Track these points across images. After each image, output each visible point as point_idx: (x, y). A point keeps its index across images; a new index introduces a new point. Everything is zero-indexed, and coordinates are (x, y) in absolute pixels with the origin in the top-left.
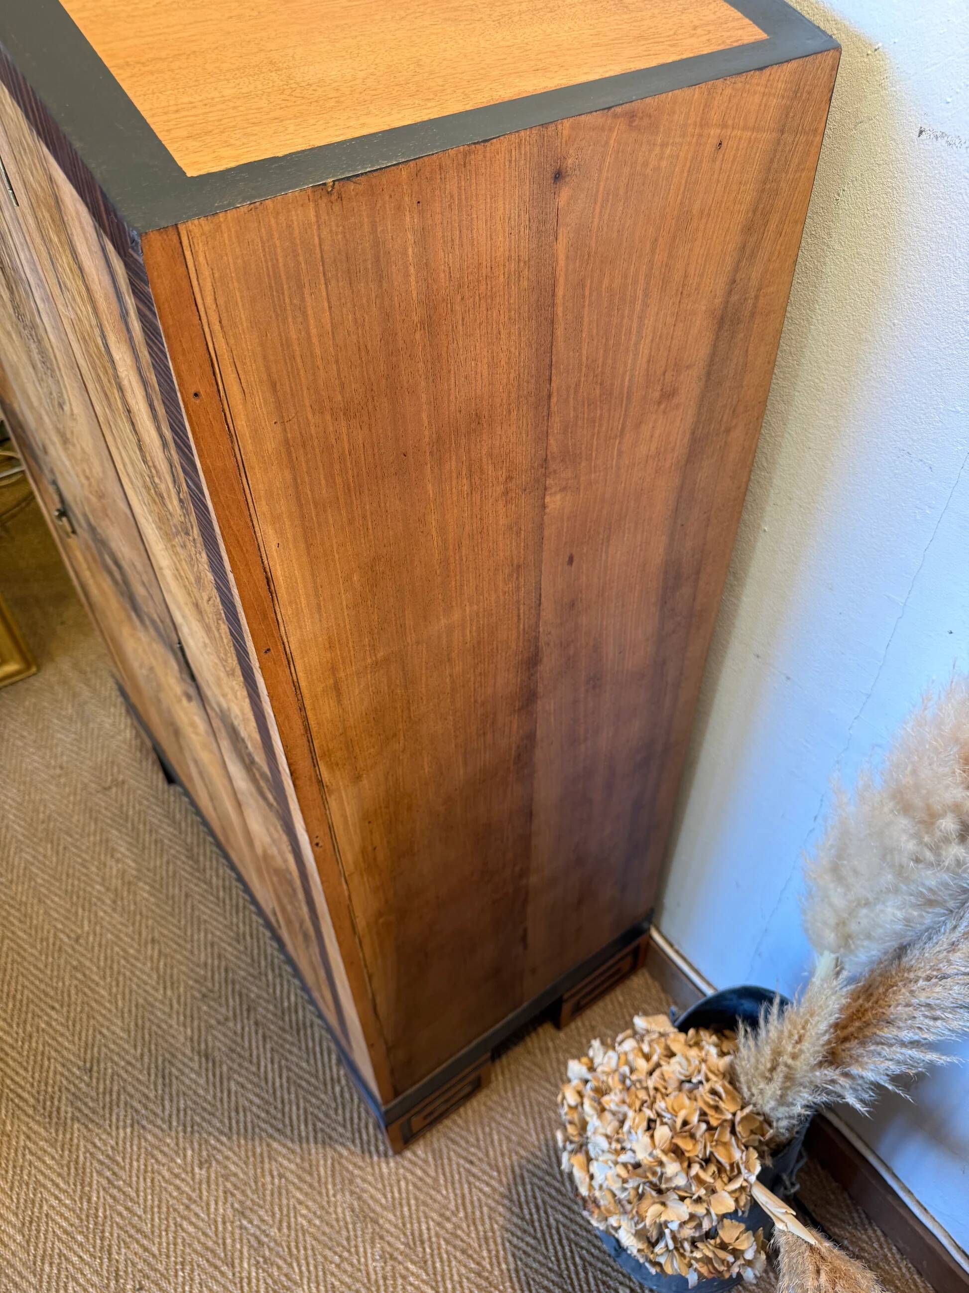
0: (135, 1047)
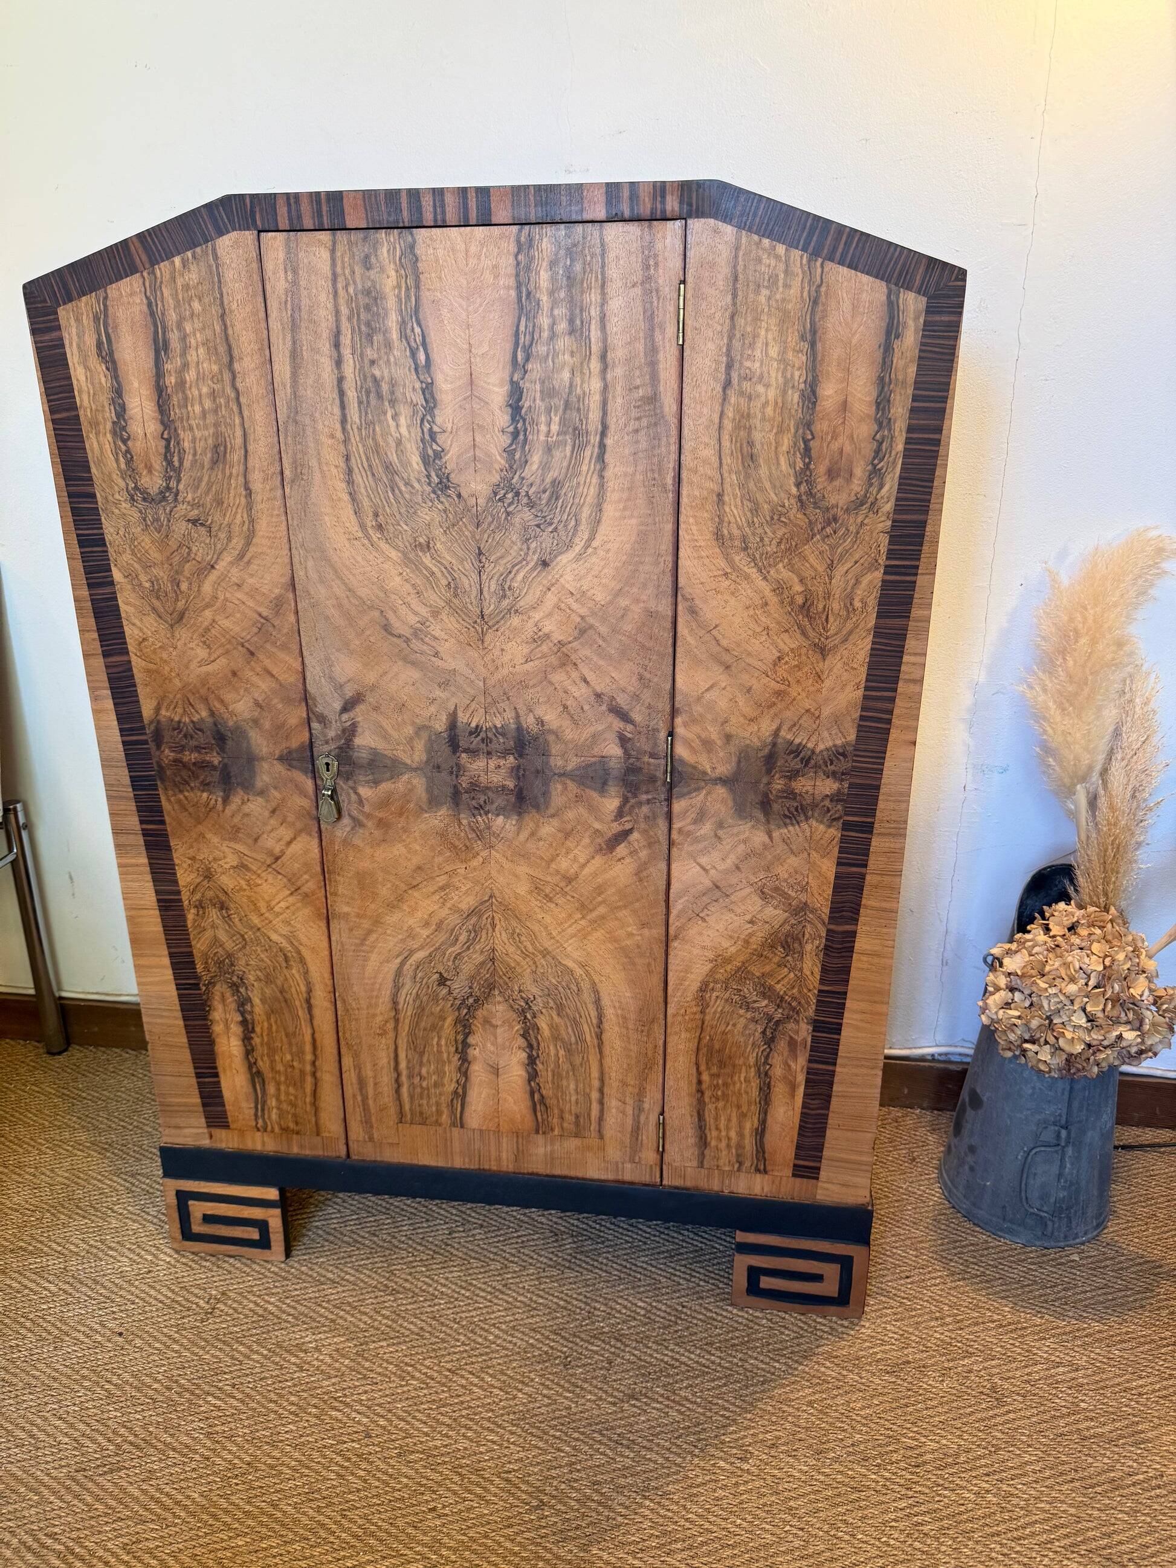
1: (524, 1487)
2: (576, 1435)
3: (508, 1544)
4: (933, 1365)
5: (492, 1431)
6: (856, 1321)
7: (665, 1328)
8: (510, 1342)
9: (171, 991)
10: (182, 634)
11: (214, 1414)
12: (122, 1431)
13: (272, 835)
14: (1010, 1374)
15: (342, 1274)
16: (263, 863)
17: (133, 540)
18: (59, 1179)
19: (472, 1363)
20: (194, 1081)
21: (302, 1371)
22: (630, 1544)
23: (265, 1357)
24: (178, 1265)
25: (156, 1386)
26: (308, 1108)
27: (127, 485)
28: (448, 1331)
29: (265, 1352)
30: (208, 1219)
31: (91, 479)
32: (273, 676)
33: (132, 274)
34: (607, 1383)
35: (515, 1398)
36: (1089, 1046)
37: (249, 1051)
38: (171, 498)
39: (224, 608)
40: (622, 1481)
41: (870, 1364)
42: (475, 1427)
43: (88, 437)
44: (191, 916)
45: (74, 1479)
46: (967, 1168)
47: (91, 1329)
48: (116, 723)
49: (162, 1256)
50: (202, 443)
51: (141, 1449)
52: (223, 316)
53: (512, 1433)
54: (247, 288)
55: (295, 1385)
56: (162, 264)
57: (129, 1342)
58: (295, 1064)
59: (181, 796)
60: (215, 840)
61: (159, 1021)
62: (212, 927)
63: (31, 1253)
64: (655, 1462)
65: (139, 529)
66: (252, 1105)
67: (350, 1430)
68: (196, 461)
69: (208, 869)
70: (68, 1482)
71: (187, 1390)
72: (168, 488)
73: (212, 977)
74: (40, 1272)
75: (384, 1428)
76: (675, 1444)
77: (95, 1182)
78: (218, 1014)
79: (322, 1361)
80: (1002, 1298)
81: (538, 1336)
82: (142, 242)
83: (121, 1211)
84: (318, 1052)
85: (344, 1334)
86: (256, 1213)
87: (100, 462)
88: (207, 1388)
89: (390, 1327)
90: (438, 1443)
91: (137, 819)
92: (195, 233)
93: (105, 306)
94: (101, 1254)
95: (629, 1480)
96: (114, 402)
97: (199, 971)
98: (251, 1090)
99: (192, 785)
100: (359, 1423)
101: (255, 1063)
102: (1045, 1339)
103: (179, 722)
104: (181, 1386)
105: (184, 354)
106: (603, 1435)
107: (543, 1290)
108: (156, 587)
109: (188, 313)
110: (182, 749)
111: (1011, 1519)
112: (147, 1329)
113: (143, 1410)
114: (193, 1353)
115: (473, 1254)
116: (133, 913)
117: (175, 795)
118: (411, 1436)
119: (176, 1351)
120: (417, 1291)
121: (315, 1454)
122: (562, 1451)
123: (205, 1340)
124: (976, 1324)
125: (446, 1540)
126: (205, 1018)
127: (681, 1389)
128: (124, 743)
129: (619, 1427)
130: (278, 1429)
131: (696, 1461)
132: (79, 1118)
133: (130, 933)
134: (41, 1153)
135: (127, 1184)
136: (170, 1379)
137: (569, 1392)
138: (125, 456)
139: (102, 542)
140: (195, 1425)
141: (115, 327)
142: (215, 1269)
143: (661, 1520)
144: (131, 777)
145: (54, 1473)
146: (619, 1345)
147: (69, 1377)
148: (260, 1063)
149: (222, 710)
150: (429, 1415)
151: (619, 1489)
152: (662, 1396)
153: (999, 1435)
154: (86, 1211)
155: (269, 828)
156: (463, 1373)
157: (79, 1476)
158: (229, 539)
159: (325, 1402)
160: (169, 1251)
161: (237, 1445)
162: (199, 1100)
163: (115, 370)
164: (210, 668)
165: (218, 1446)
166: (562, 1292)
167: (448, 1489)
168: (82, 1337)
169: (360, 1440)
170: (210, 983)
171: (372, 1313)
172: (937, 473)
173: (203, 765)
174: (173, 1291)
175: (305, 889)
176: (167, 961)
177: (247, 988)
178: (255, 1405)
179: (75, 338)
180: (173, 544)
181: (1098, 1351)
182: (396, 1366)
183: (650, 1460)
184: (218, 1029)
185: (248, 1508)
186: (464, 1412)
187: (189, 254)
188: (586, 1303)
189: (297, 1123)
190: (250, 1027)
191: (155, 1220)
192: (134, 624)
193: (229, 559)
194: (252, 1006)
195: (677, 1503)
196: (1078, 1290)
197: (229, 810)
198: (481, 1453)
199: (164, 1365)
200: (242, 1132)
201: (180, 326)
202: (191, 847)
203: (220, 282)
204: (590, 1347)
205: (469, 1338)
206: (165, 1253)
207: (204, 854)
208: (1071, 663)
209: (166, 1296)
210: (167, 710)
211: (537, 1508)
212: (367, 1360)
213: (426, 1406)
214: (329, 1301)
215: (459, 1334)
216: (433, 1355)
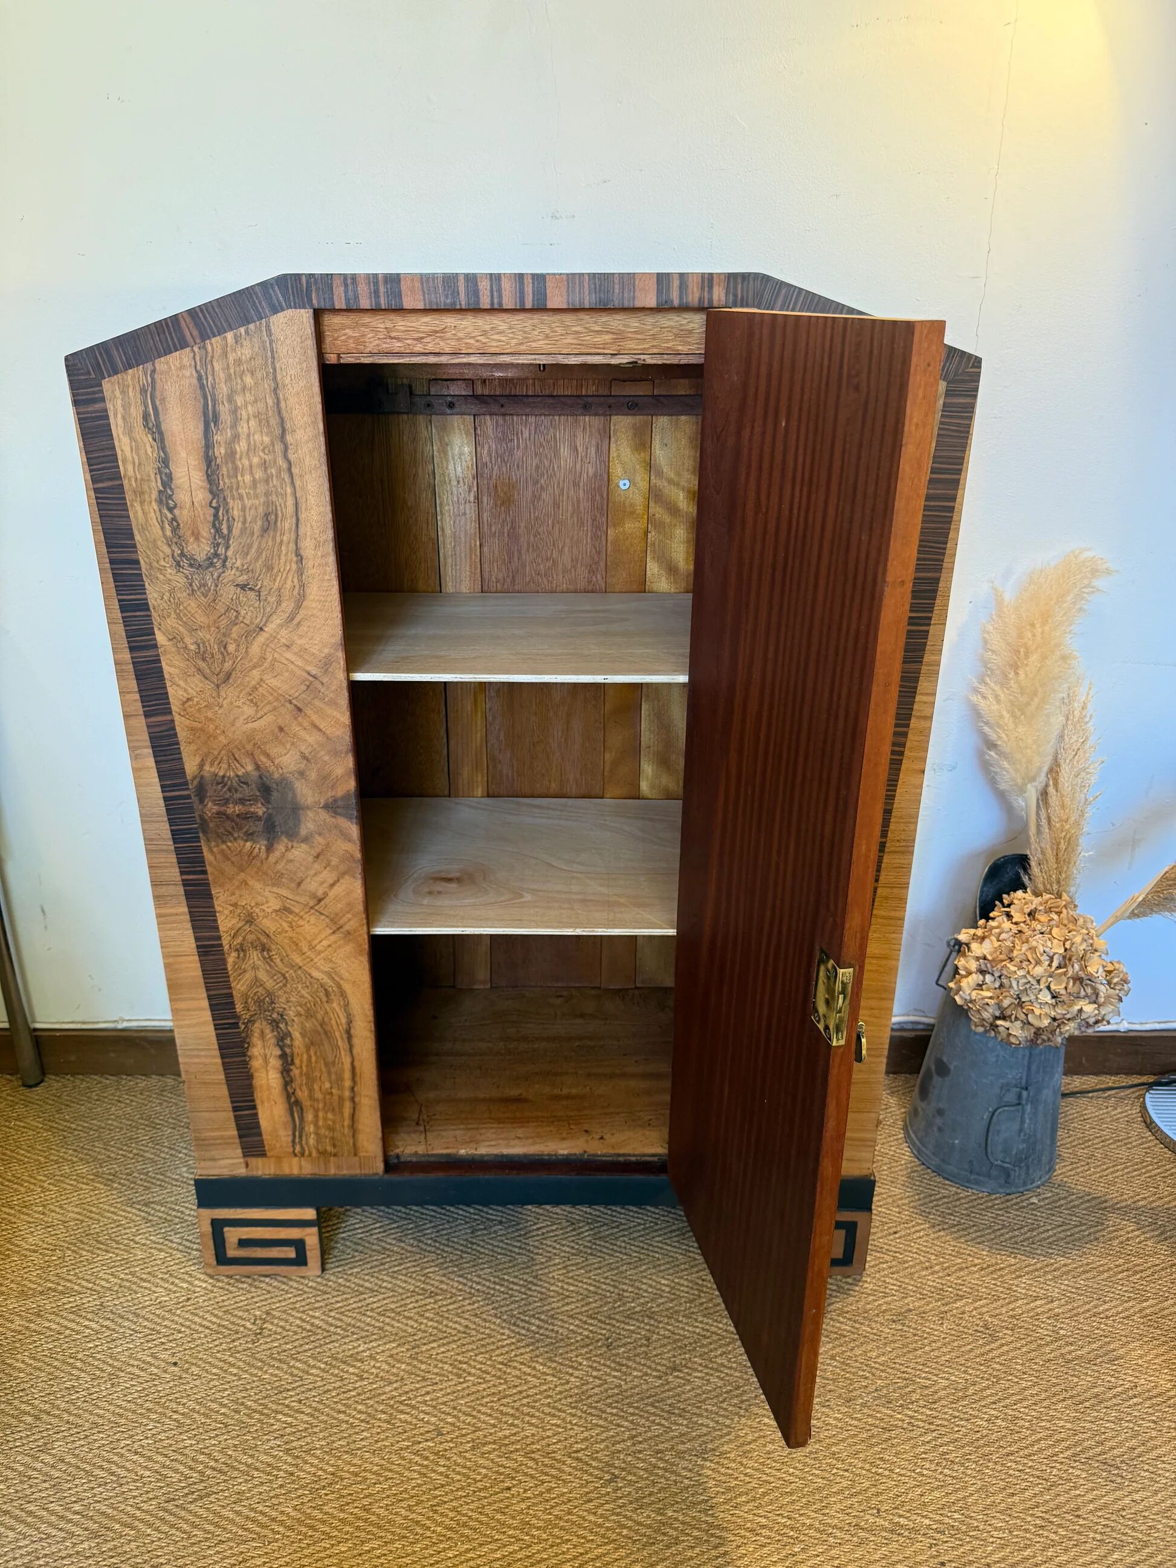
1: (594, 1464)
2: (631, 1410)
3: (592, 1518)
4: (931, 1310)
5: (554, 1416)
6: (858, 1277)
7: (691, 1301)
8: (552, 1330)
9: (210, 1031)
10: (229, 693)
11: (288, 1430)
12: (201, 1458)
13: (315, 879)
14: (997, 1311)
15: (380, 1283)
16: (306, 905)
17: (178, 605)
18: (71, 1215)
19: (522, 1354)
20: (231, 1114)
21: (363, 1379)
22: (700, 1503)
23: (323, 1370)
24: (215, 1290)
25: (223, 1410)
26: (346, 1131)
27: (173, 551)
28: (492, 1327)
29: (323, 1366)
30: (243, 1243)
31: (134, 546)
32: (320, 730)
33: (182, 348)
34: (649, 1359)
35: (568, 1382)
36: (1054, 1019)
37: (287, 1080)
38: (218, 565)
39: (272, 667)
40: (681, 1447)
41: (877, 1315)
42: (537, 1414)
43: (132, 505)
44: (231, 960)
45: (166, 1510)
46: (935, 1129)
47: (144, 1362)
48: (157, 780)
49: (196, 1282)
50: (253, 512)
51: (225, 1474)
52: (275, 390)
53: (574, 1416)
54: (300, 363)
55: (359, 1394)
56: (213, 340)
57: (186, 1371)
58: (334, 1091)
59: (224, 847)
60: (258, 886)
61: (197, 1060)
62: (253, 968)
63: (62, 1293)
64: (707, 1426)
65: (185, 594)
66: (290, 1133)
67: (422, 1430)
68: (246, 529)
69: (250, 914)
70: (161, 1514)
71: (255, 1411)
72: (216, 555)
73: (252, 1016)
74: (77, 1311)
75: (453, 1424)
76: (721, 1408)
77: (110, 1215)
78: (257, 1050)
79: (379, 1368)
80: (979, 1243)
81: (577, 1322)
82: (193, 318)
83: (143, 1241)
84: (357, 1079)
85: (394, 1340)
86: (294, 1233)
87: (143, 529)
88: (274, 1407)
89: (436, 1328)
90: (507, 1433)
91: (177, 870)
92: (249, 312)
93: (153, 379)
94: (134, 1287)
95: (688, 1445)
96: (160, 473)
97: (238, 1010)
98: (289, 1119)
99: (236, 835)
100: (428, 1422)
101: (293, 1093)
102: (1021, 1276)
103: (224, 777)
104: (247, 1408)
105: (234, 426)
106: (656, 1407)
107: (572, 1278)
108: (202, 649)
109: (239, 387)
110: (226, 802)
111: (1020, 1439)
112: (200, 1356)
113: (217, 1435)
114: (251, 1375)
115: (499, 1250)
116: (171, 960)
117: (217, 846)
118: (479, 1429)
119: (235, 1375)
120: (454, 1291)
121: (394, 1458)
122: (622, 1426)
123: (261, 1360)
124: (961, 1269)
125: (534, 1521)
126: (244, 1055)
127: (716, 1357)
128: (165, 799)
129: (669, 1398)
130: (353, 1437)
131: (743, 1420)
132: (75, 1151)
133: (168, 980)
134: (44, 1190)
135: (142, 1214)
136: (236, 1402)
137: (617, 1371)
138: (170, 524)
139: (144, 606)
140: (272, 1443)
141: (163, 400)
142: (253, 1289)
143: (723, 1478)
144: (172, 831)
145: (145, 1507)
146: (652, 1322)
147: (134, 1412)
148: (299, 1093)
149: (268, 763)
150: (492, 1408)
151: (680, 1455)
152: (701, 1365)
153: (997, 1367)
154: (107, 1245)
155: (312, 872)
156: (515, 1364)
157: (170, 1506)
158: (279, 603)
159: (392, 1407)
160: (202, 1277)
161: (317, 1457)
162: (236, 1133)
163: (162, 440)
164: (256, 725)
165: (299, 1461)
166: (589, 1278)
167: (526, 1474)
168: (137, 1372)
169: (433, 1439)
170: (249, 1021)
171: (416, 1317)
172: (950, 536)
173: (246, 817)
174: (216, 1316)
175: (346, 928)
176: (205, 1003)
177: (286, 1024)
178: (326, 1418)
179: (120, 409)
180: (221, 607)
181: (1066, 1282)
182: (451, 1365)
183: (702, 1425)
184: (256, 1064)
185: (342, 1515)
186: (525, 1401)
187: (242, 330)
188: (615, 1287)
189: (334, 1146)
190: (289, 1059)
191: (181, 1248)
192: (178, 685)
193: (279, 621)
194: (292, 1039)
195: (734, 1461)
196: (1041, 1230)
197: (272, 858)
198: (548, 1437)
199: (226, 1390)
200: (279, 1159)
201: (230, 399)
202: (233, 894)
203: (273, 357)
204: (627, 1327)
205: (513, 1331)
206: (199, 1279)
207: (246, 900)
208: (1022, 676)
209: (210, 1321)
210: (212, 764)
211: (610, 1481)
212: (422, 1362)
213: (487, 1400)
214: (372, 1310)
215: (503, 1328)
216: (483, 1350)
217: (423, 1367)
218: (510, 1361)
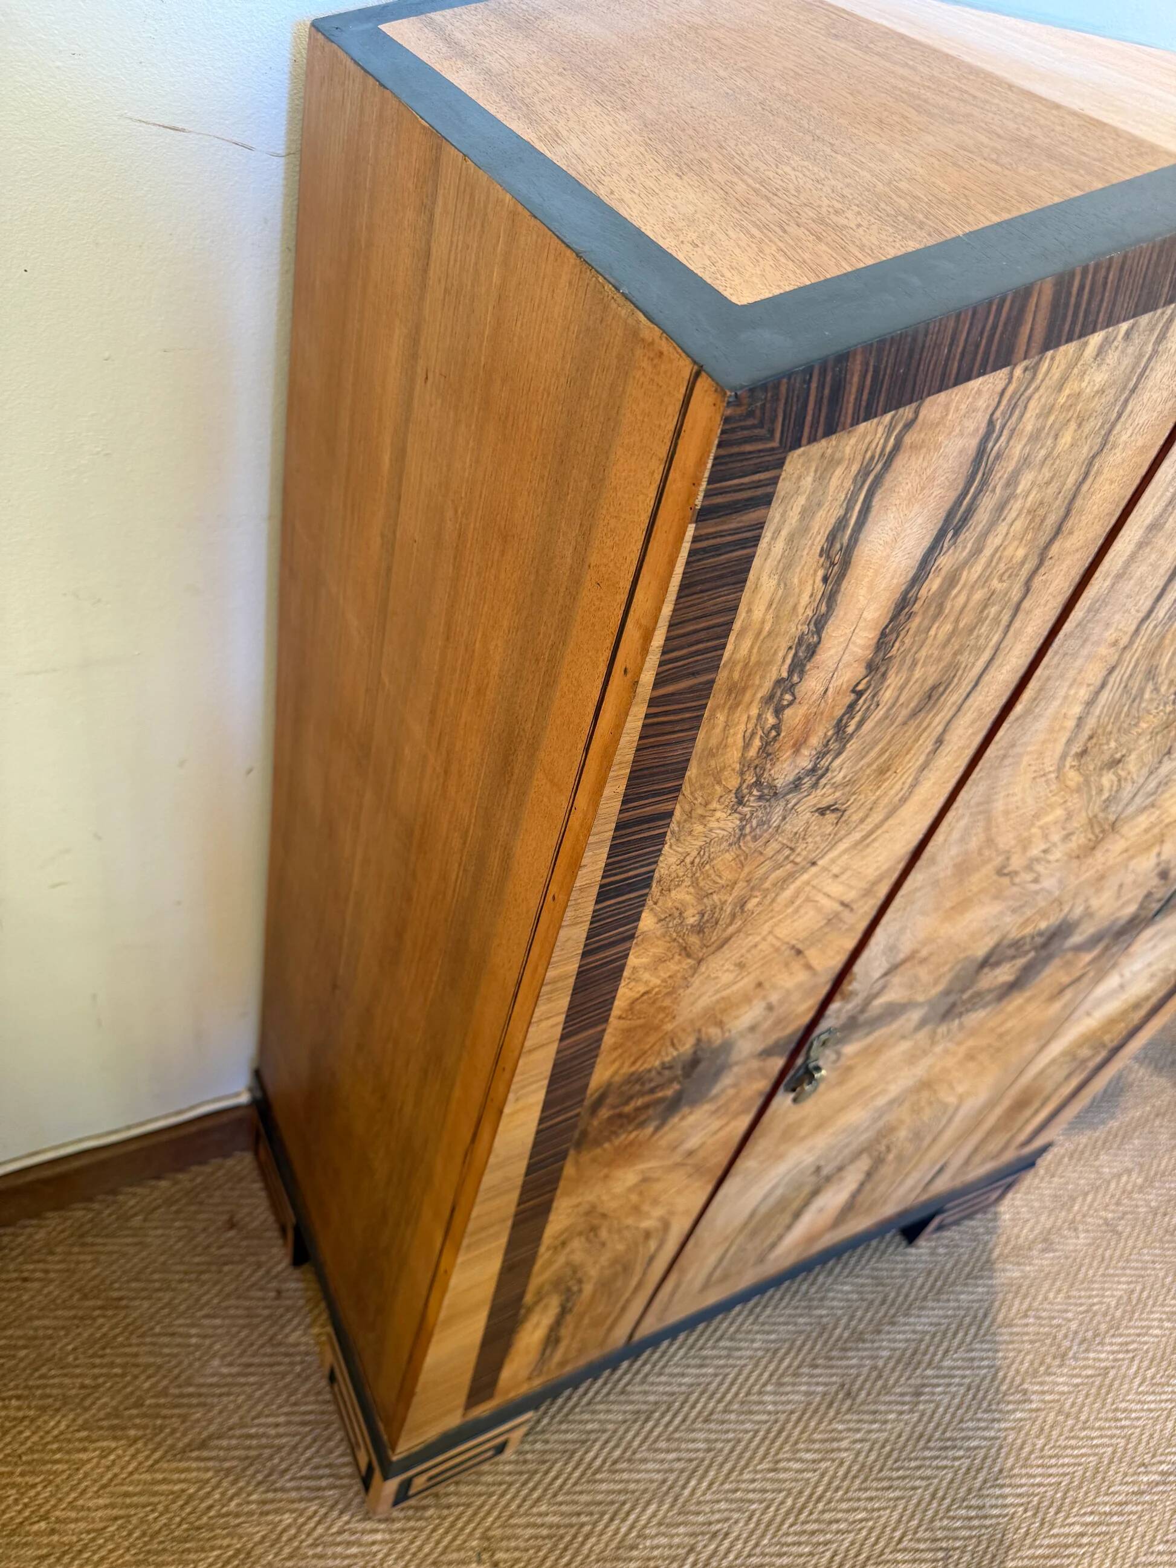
0: (914, 1488)
1: (922, 1546)
2: (913, 1464)
5: (855, 1510)
8: (789, 1402)
13: (700, 1134)
15: (581, 1427)
16: (670, 1166)
18: (99, 1514)
19: (781, 1448)
24: (396, 1537)
26: (601, 1334)
27: (743, 782)
28: (731, 1427)
30: (433, 1477)
31: (678, 789)
33: (994, 370)
34: (891, 1393)
35: (842, 1461)
37: (554, 1329)
38: (807, 785)
39: (797, 910)
42: (840, 1516)
50: (916, 686)
52: (1093, 459)
53: (871, 1499)
56: (1062, 349)
58: (606, 1310)
59: (597, 1151)
60: (620, 1173)
62: (568, 1254)
65: (724, 845)
66: (534, 1366)
68: (889, 716)
69: (593, 1205)
72: (813, 770)
73: (541, 1298)
77: (164, 1487)
78: (530, 1323)
85: (650, 1499)
86: (499, 1440)
89: (680, 1459)
90: (828, 1554)
93: (898, 443)
96: (802, 643)
97: (526, 1300)
99: (622, 1131)
105: (984, 535)
106: (931, 1449)
108: (706, 918)
109: (1039, 455)
110: (630, 1099)
117: (589, 1154)
122: (918, 1488)
127: (941, 1361)
129: (934, 1431)
131: (1003, 1425)
135: (211, 1464)
137: (874, 1422)
138: (765, 736)
139: (646, 881)
141: (890, 493)
142: (445, 1512)
144: (530, 1164)
146: (867, 1345)
150: (795, 1534)
151: (980, 1493)
152: (935, 1377)
155: (700, 1129)
156: (783, 1464)
158: (864, 818)
163: (838, 577)
171: (651, 1455)
173: (648, 1106)
175: (709, 1165)
179: (793, 519)
180: (770, 851)
187: (1124, 327)
189: (581, 1351)
192: (638, 980)
193: (846, 845)
194: (581, 1293)
197: (657, 1136)
200: (507, 1392)
201: (1009, 481)
202: (583, 1195)
203: (1132, 391)
207: (596, 1194)
210: (632, 1067)
212: (698, 1513)
213: (786, 1526)
214: (598, 1470)
215: (743, 1422)
216: (743, 1463)
217: (701, 1519)
218: (777, 1462)
